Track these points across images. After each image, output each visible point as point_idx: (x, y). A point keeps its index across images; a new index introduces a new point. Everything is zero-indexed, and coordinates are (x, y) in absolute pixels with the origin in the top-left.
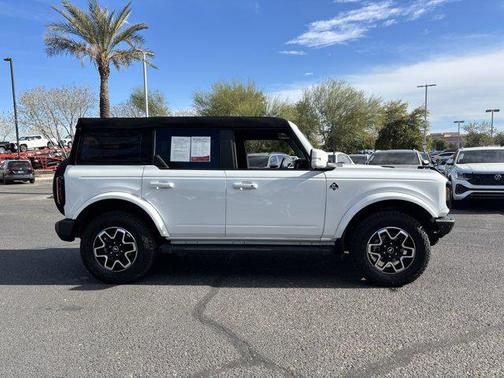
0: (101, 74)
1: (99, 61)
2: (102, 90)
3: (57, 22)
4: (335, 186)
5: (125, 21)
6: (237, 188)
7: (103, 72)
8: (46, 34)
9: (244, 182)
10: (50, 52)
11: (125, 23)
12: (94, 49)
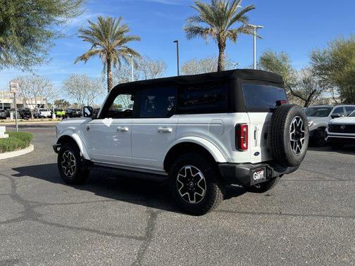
0: (220, 49)
1: (219, 38)
2: (220, 60)
3: (192, 16)
5: (238, 6)
7: (221, 46)
8: (185, 26)
10: (189, 37)
11: (239, 7)
12: (215, 30)
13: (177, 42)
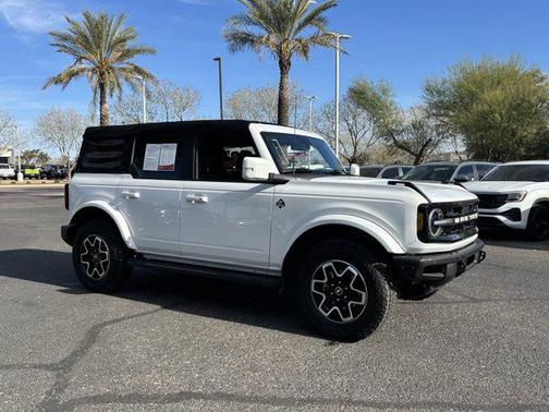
0: (281, 69)
1: (280, 53)
2: (281, 87)
3: (237, 14)
4: (281, 204)
6: (189, 201)
7: (284, 66)
9: (196, 194)
10: (232, 49)
11: (312, 3)
12: (274, 39)
13: (218, 59)
